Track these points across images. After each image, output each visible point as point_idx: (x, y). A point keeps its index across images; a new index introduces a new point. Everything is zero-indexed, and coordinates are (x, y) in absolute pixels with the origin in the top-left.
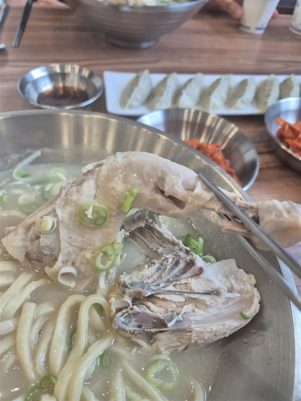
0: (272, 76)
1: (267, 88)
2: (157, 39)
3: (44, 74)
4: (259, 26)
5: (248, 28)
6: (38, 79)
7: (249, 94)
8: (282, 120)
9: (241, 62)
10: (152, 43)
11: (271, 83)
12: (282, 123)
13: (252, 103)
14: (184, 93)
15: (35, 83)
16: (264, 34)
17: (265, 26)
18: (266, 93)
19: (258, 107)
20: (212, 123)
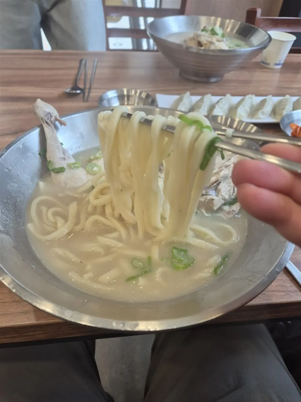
0: (287, 96)
1: (283, 104)
2: (222, 76)
3: (116, 95)
4: (278, 62)
5: (268, 64)
6: (111, 98)
7: (268, 108)
8: (294, 124)
9: (261, 88)
10: (219, 79)
11: (287, 100)
12: (294, 127)
13: (270, 115)
14: (217, 107)
15: (109, 100)
16: (282, 68)
17: (282, 62)
18: (281, 107)
19: (275, 117)
20: (237, 125)
